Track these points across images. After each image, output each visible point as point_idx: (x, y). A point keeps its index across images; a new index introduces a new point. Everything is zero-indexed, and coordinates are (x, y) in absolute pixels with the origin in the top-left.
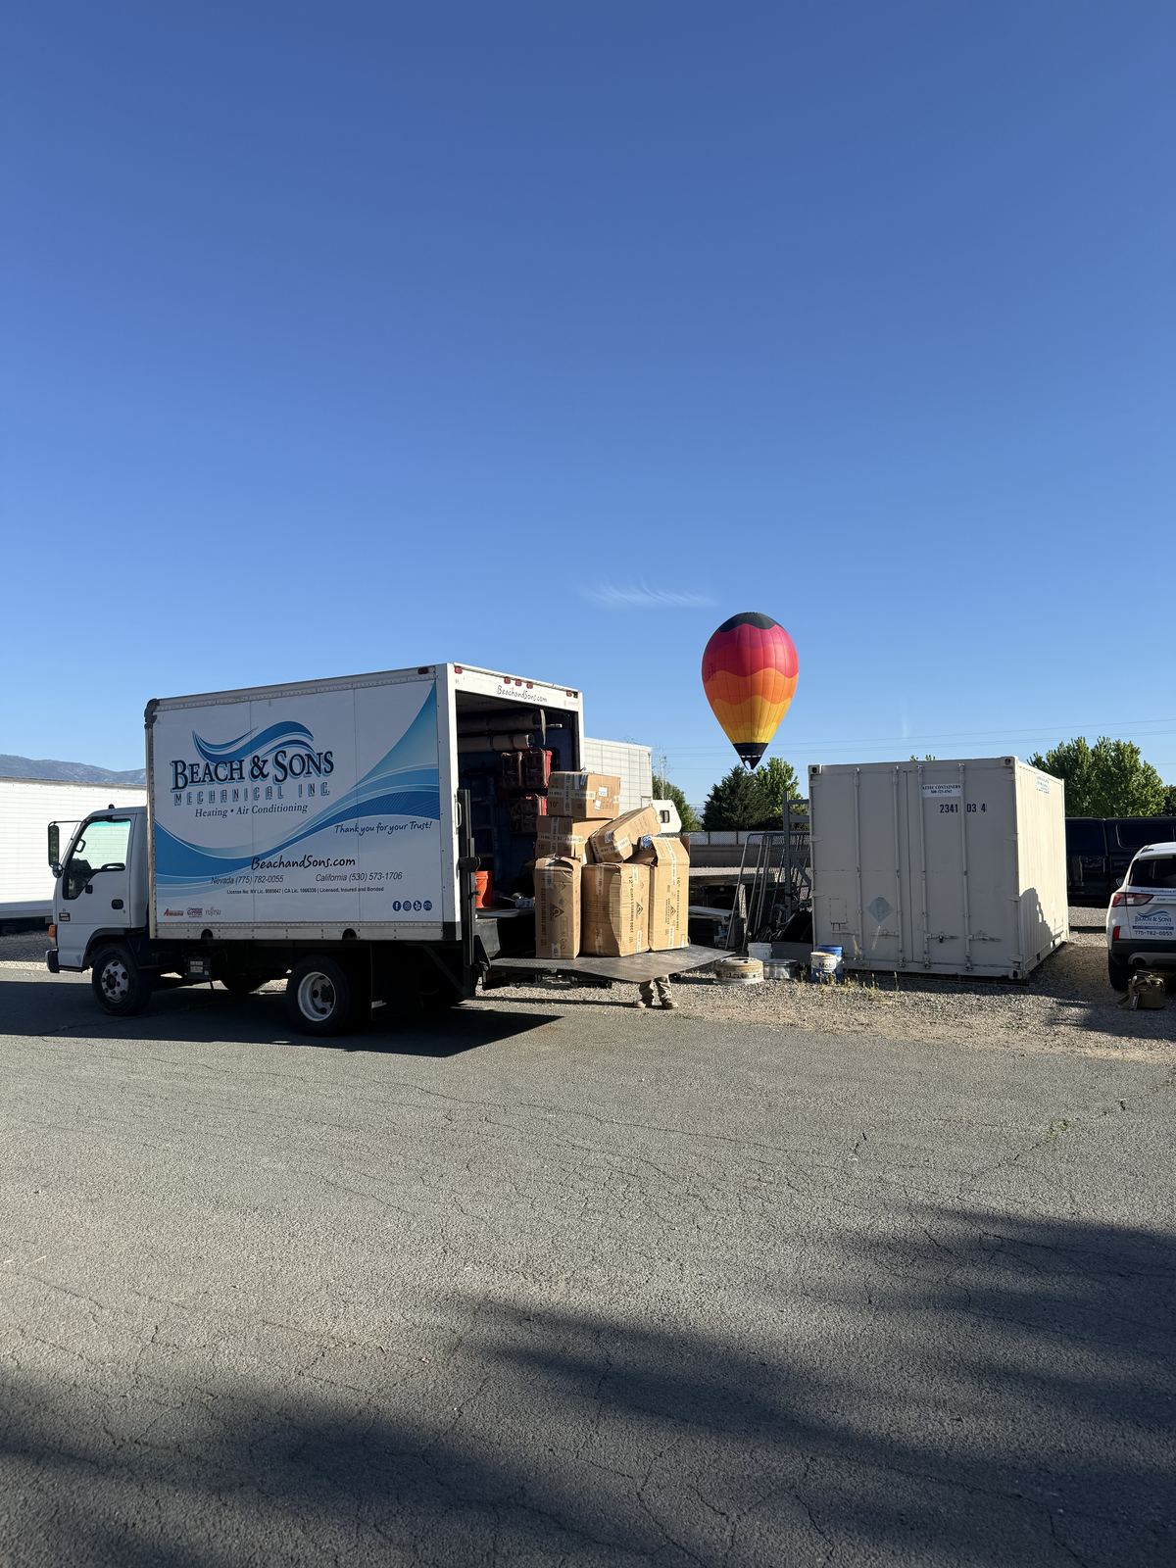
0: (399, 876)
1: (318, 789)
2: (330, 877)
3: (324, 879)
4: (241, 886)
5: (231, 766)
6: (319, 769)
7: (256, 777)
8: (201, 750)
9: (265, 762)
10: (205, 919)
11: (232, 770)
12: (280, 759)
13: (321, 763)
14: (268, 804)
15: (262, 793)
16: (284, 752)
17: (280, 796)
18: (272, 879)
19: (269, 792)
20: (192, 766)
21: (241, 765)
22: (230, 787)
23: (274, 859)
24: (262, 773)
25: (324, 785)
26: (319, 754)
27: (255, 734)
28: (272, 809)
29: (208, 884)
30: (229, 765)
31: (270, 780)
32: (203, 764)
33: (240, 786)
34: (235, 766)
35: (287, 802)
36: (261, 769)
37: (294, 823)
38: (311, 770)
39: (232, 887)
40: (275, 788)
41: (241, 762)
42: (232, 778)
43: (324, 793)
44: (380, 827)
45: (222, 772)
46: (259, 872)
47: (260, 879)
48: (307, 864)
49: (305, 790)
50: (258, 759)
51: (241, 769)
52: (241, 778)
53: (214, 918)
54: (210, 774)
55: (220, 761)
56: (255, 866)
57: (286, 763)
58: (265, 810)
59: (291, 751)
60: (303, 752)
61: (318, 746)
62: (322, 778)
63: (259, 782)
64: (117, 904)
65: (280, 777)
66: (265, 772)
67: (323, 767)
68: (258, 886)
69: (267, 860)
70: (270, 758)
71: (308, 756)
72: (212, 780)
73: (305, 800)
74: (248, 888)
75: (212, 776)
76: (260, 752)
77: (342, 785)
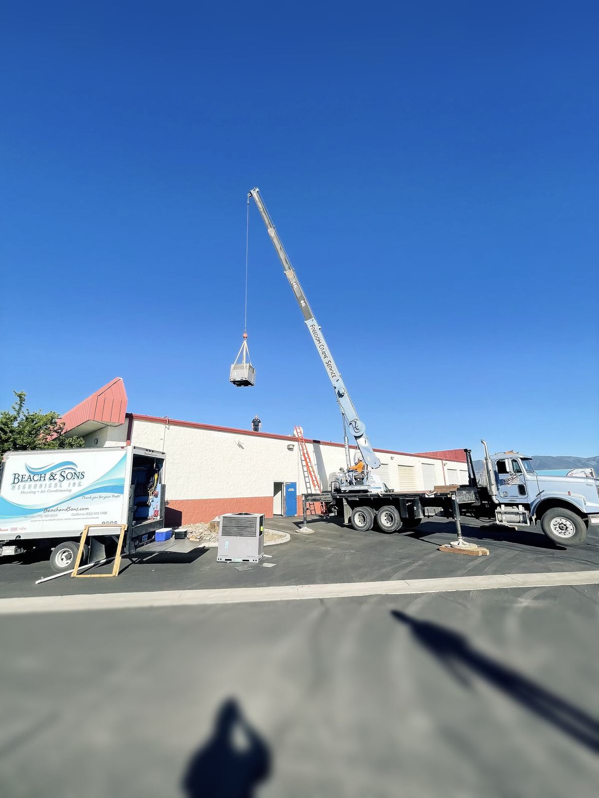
0: (106, 513)
1: (77, 484)
2: (78, 514)
3: (74, 515)
4: (38, 519)
6: (78, 477)
7: (51, 480)
8: (28, 469)
9: (56, 475)
10: (18, 532)
11: (41, 477)
12: (62, 474)
13: (80, 475)
14: (55, 489)
15: (53, 485)
16: (65, 472)
17: (61, 486)
18: (52, 516)
19: (56, 485)
20: (23, 476)
22: (38, 483)
23: (54, 508)
25: (79, 483)
26: (79, 473)
28: (56, 491)
29: (23, 518)
30: (40, 475)
31: (57, 481)
32: (28, 475)
33: (43, 483)
35: (63, 489)
37: (66, 495)
38: (75, 478)
39: (33, 519)
40: (59, 484)
41: (45, 474)
42: (40, 480)
43: (79, 485)
44: (100, 497)
45: (36, 478)
46: (47, 513)
47: (46, 516)
48: (68, 510)
49: (72, 484)
50: (53, 474)
51: (45, 477)
52: (44, 480)
53: (23, 531)
54: (30, 478)
55: (35, 474)
56: (45, 511)
57: (65, 475)
58: (53, 491)
59: (67, 471)
60: (73, 471)
61: (79, 470)
62: (79, 481)
63: (52, 482)
65: (62, 480)
66: (55, 478)
67: (80, 477)
68: (48, 518)
69: (50, 509)
70: (59, 473)
71: (75, 473)
72: (31, 481)
73: (71, 488)
74: (40, 519)
76: (54, 471)
77: (86, 483)
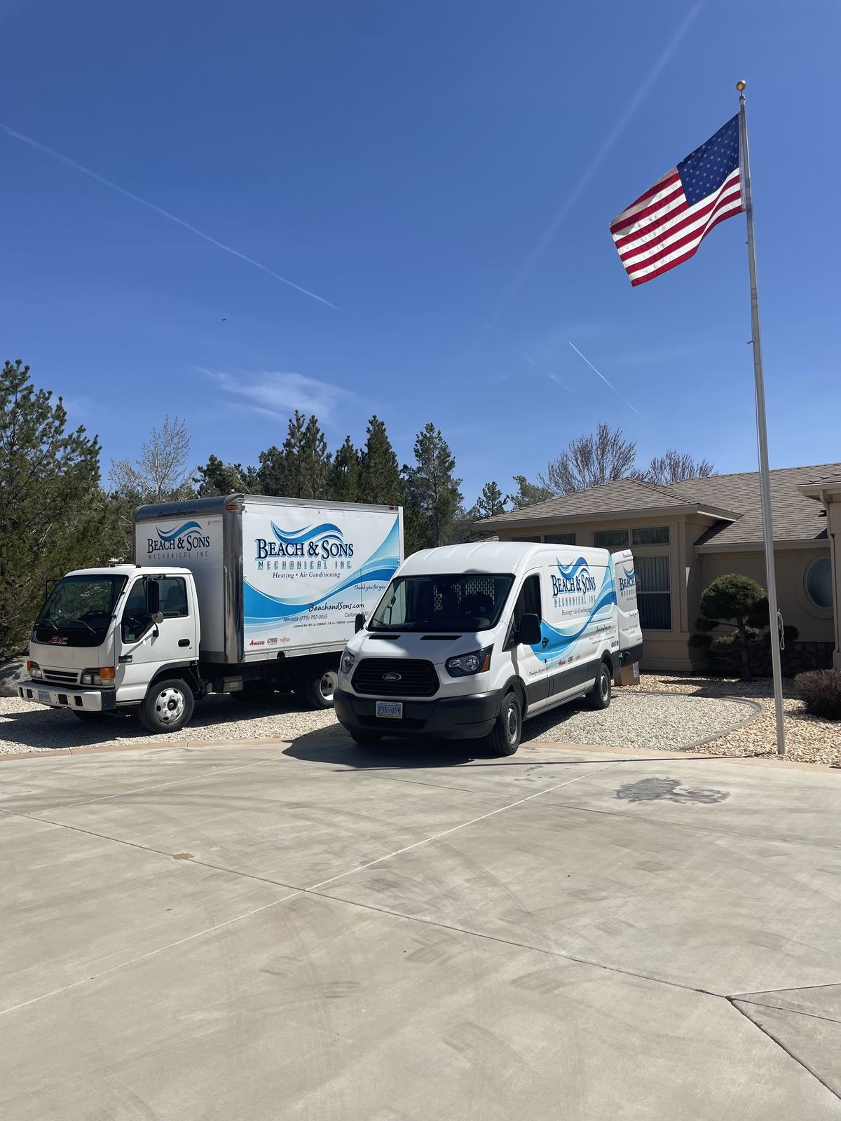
1: (345, 565)
2: (351, 614)
3: (349, 616)
4: (302, 622)
5: (296, 547)
6: (346, 553)
7: (311, 555)
8: (277, 533)
9: (317, 546)
10: (279, 645)
11: (297, 549)
12: (325, 545)
13: (347, 550)
14: (319, 572)
15: (315, 565)
16: (328, 542)
18: (321, 617)
19: (319, 564)
20: (271, 544)
21: (302, 547)
22: (295, 560)
23: (322, 604)
24: (315, 552)
25: (348, 563)
26: (346, 545)
27: (310, 529)
28: (321, 575)
29: (282, 622)
31: (319, 558)
32: (278, 543)
33: (302, 560)
34: (298, 547)
35: (329, 571)
36: (314, 550)
37: (333, 583)
38: (342, 553)
39: (298, 623)
40: (322, 562)
41: (302, 544)
42: (297, 554)
43: (348, 567)
44: (375, 587)
45: (291, 550)
46: (314, 613)
47: (314, 617)
48: (340, 607)
49: (339, 565)
50: (313, 544)
51: (302, 549)
52: (302, 554)
53: (286, 644)
54: (283, 550)
55: (289, 542)
56: (311, 609)
57: (328, 548)
58: (317, 575)
59: (331, 541)
60: (338, 543)
61: (346, 540)
62: (348, 559)
63: (313, 558)
64: (184, 643)
65: (325, 556)
67: (348, 552)
68: (314, 622)
69: (317, 606)
70: (320, 544)
71: (341, 545)
72: (284, 554)
73: (339, 570)
74: (307, 622)
75: (283, 552)
76: (314, 540)
77: (356, 563)
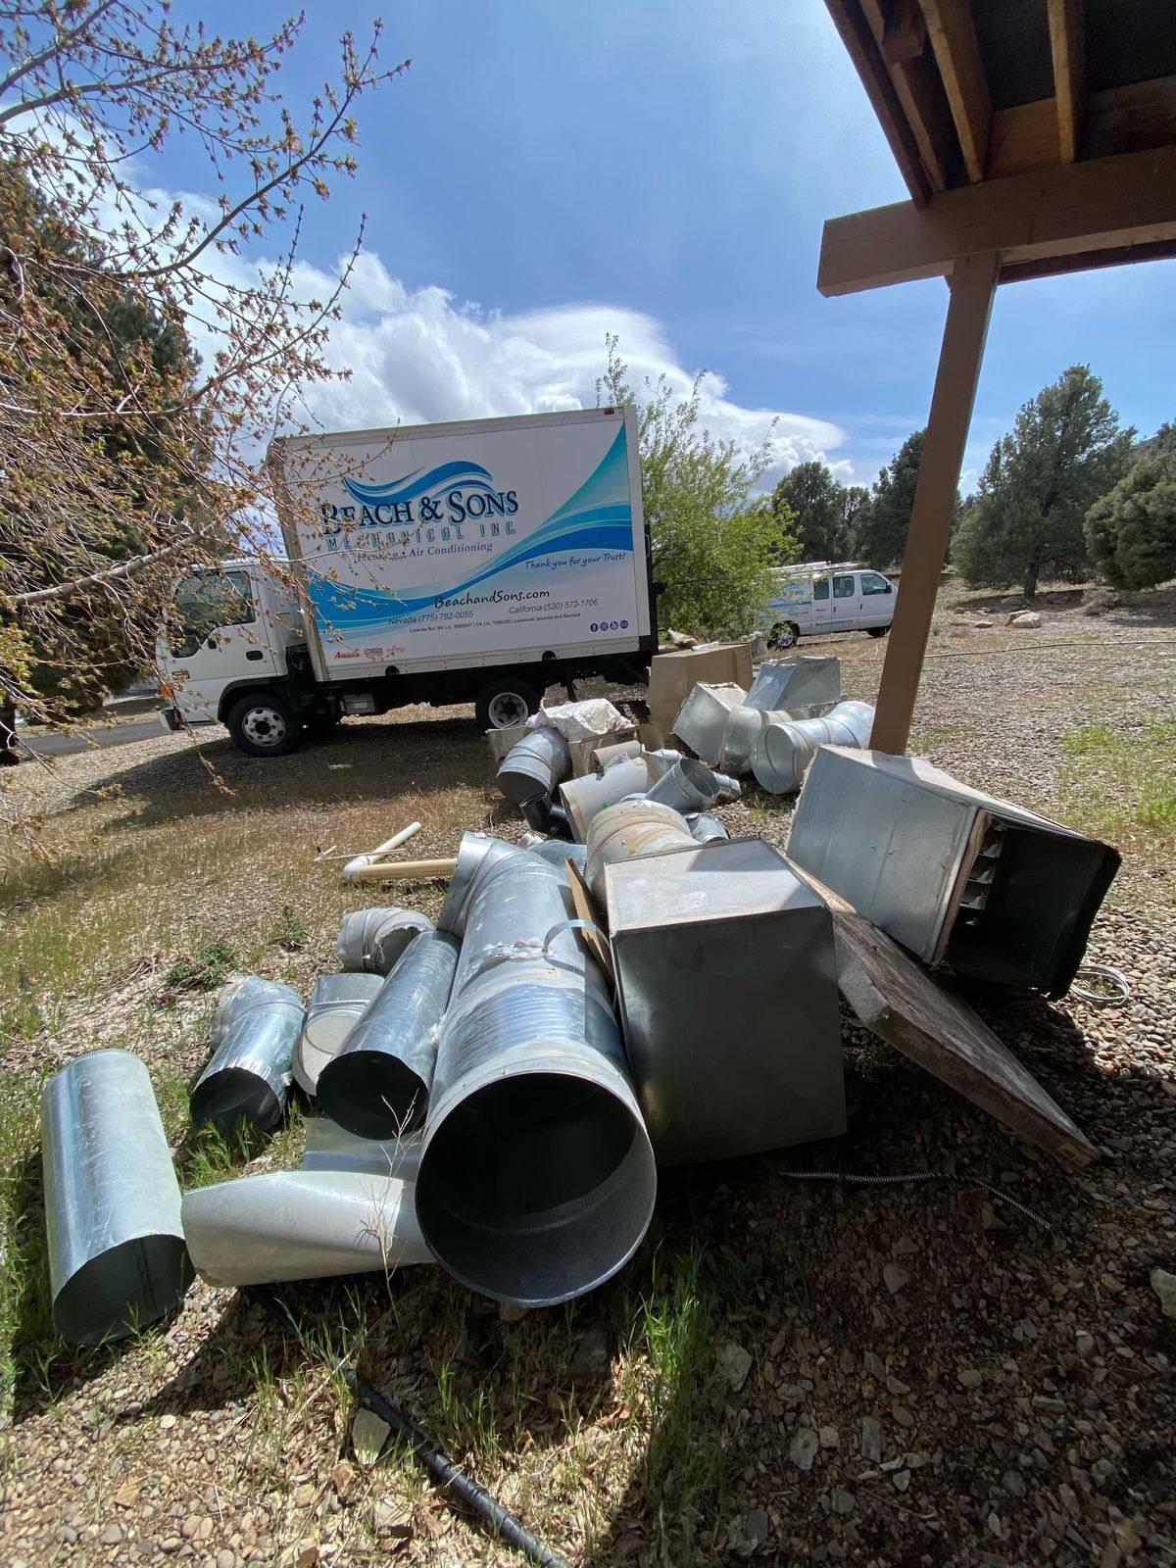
0: (595, 602)
1: (502, 529)
2: (524, 609)
3: (517, 611)
4: (425, 624)
5: (396, 508)
6: (501, 509)
7: (427, 519)
8: (353, 491)
9: (437, 503)
10: (389, 660)
11: (397, 512)
12: (454, 499)
13: (508, 503)
14: (446, 545)
15: (438, 534)
16: (460, 494)
17: (460, 537)
18: (459, 615)
19: (446, 535)
20: (345, 510)
21: (408, 507)
22: (397, 530)
23: (460, 596)
24: (434, 514)
25: (508, 525)
26: (501, 494)
27: (420, 476)
28: (451, 550)
29: (386, 625)
30: (392, 507)
31: (445, 522)
32: (359, 506)
33: (411, 528)
34: (400, 509)
35: (466, 542)
36: (433, 512)
37: (479, 561)
38: (492, 510)
39: (413, 626)
40: (453, 530)
41: (407, 504)
42: (398, 520)
43: (510, 531)
44: (573, 561)
45: (385, 514)
46: (445, 609)
47: (446, 616)
48: (497, 598)
49: (488, 530)
50: (429, 501)
51: (408, 511)
52: (410, 519)
53: (398, 656)
54: (369, 516)
55: (379, 503)
56: (439, 604)
57: (463, 504)
58: (444, 551)
59: (467, 492)
60: (482, 492)
61: (498, 486)
62: (507, 518)
63: (432, 524)
64: (254, 656)
65: (457, 518)
66: (438, 512)
67: (505, 506)
68: (449, 623)
69: (451, 598)
70: (444, 498)
71: (489, 497)
72: (373, 523)
73: (489, 538)
74: (434, 624)
75: (373, 520)
76: (430, 493)
77: (529, 523)
